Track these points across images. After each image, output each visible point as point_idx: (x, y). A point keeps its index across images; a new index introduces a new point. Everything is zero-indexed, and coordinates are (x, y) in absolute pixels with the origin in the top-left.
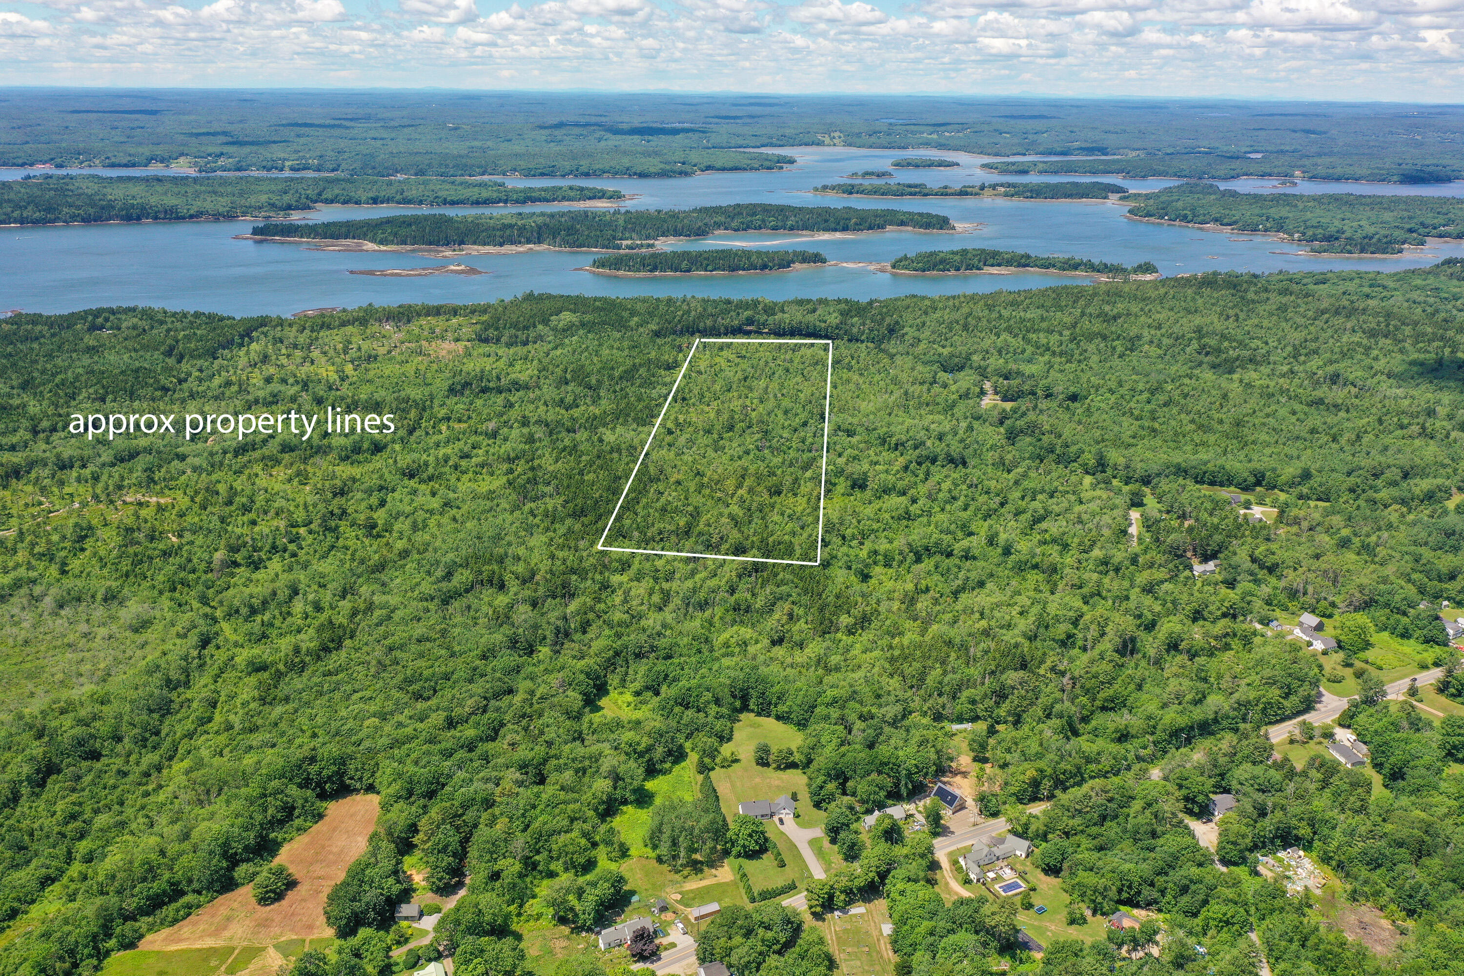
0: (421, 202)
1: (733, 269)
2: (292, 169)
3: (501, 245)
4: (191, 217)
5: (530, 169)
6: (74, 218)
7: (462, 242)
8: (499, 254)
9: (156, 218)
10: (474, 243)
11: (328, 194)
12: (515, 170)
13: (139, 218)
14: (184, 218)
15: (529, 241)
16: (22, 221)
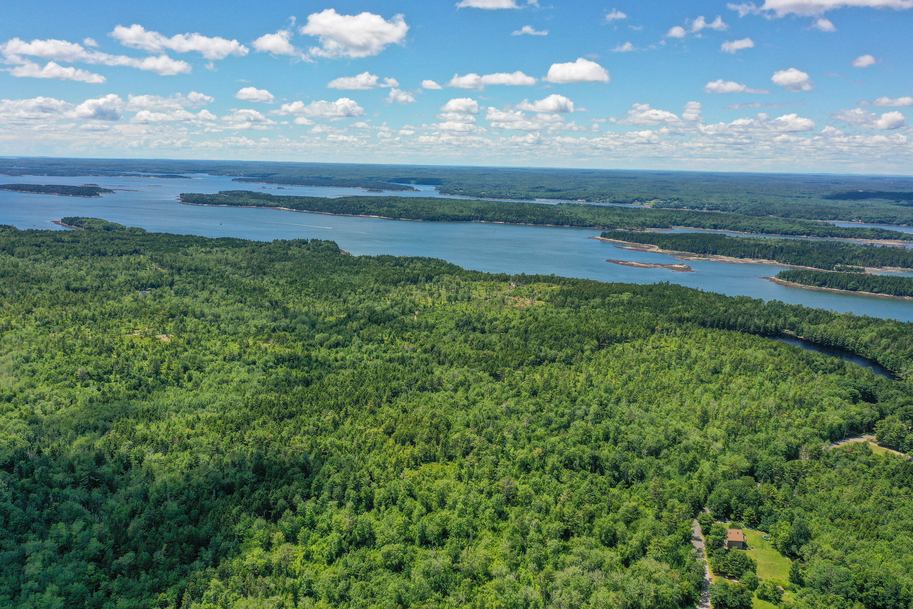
0: (745, 230)
1: (901, 294)
2: (708, 209)
3: (742, 257)
4: (590, 226)
5: (871, 218)
6: (530, 221)
7: (714, 253)
8: (731, 263)
9: (572, 225)
10: (723, 254)
11: (688, 221)
12: (860, 218)
13: (562, 224)
14: (586, 226)
15: (764, 257)
16: (506, 221)
